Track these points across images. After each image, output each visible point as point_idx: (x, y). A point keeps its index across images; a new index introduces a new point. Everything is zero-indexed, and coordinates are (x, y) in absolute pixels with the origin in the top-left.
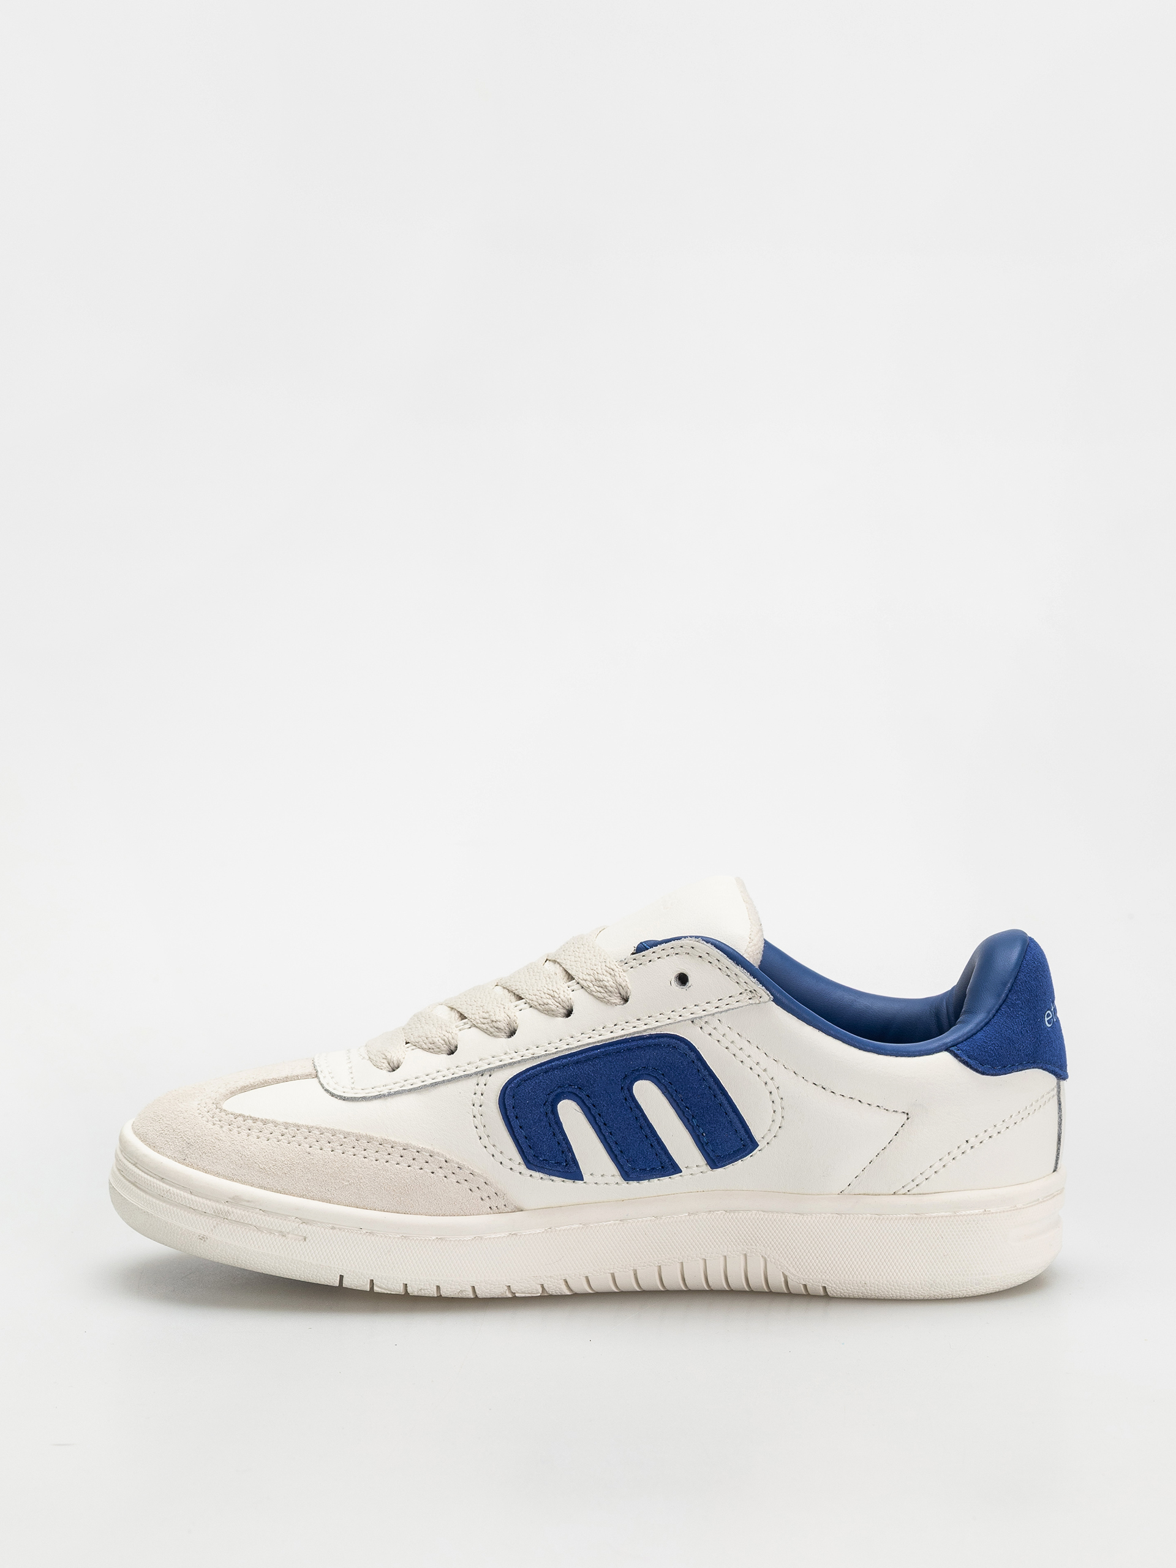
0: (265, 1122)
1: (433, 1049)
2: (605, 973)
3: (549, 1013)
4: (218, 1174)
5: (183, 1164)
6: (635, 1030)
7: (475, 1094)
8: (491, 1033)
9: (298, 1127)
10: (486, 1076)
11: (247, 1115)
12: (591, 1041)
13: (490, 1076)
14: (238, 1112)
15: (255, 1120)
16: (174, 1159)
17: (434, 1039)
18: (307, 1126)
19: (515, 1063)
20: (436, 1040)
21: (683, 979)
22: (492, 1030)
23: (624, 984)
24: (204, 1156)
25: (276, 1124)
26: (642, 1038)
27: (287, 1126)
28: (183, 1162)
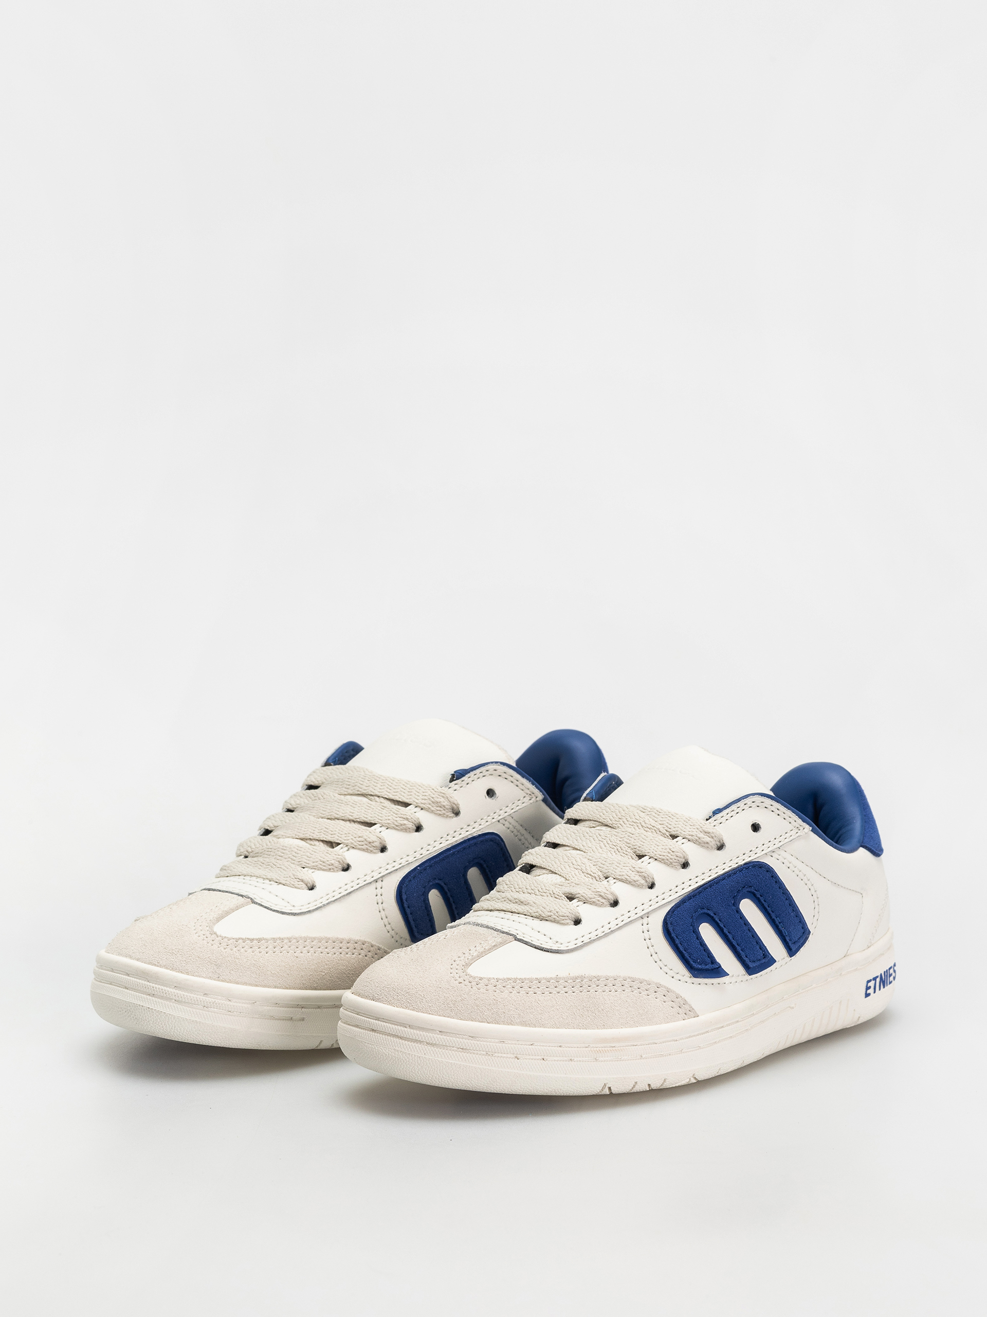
0: (259, 940)
1: (333, 869)
2: (439, 797)
3: (406, 830)
4: (245, 984)
5: (219, 981)
6: (468, 833)
7: (376, 896)
8: (371, 851)
9: (282, 939)
10: (379, 882)
11: (244, 938)
12: (442, 845)
13: (382, 881)
14: (237, 937)
15: (252, 940)
16: (210, 978)
17: (331, 862)
18: (288, 938)
19: (397, 870)
20: (333, 862)
21: (490, 793)
22: (371, 849)
23: (456, 802)
24: (232, 972)
25: (267, 940)
26: (474, 838)
27: (274, 940)
28: (218, 979)
